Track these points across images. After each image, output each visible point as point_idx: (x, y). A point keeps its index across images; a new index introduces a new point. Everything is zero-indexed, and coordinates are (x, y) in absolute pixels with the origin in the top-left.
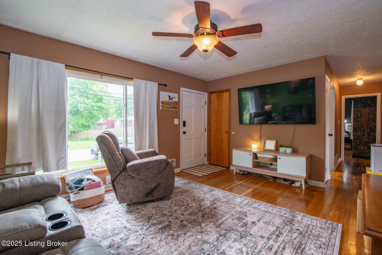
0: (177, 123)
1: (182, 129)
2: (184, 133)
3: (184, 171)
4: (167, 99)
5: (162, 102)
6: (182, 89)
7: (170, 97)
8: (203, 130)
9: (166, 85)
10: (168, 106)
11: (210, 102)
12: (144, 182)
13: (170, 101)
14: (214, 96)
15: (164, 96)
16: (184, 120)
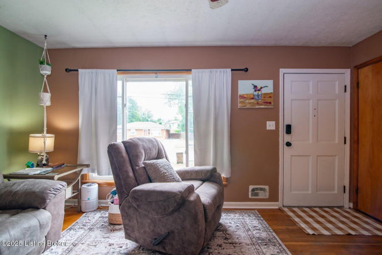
0: (274, 128)
1: (283, 138)
2: (289, 144)
3: (286, 209)
4: (251, 91)
5: (242, 97)
6: (282, 71)
7: (255, 87)
8: (338, 140)
9: (246, 70)
10: (253, 101)
11: (356, 85)
12: (149, 221)
13: (256, 93)
14: (366, 72)
15: (246, 87)
16: (287, 123)
